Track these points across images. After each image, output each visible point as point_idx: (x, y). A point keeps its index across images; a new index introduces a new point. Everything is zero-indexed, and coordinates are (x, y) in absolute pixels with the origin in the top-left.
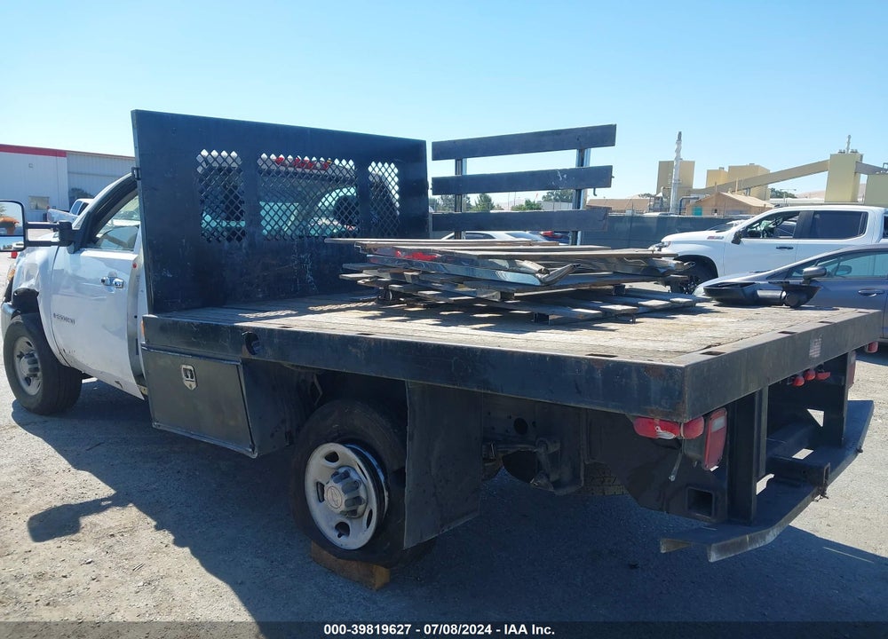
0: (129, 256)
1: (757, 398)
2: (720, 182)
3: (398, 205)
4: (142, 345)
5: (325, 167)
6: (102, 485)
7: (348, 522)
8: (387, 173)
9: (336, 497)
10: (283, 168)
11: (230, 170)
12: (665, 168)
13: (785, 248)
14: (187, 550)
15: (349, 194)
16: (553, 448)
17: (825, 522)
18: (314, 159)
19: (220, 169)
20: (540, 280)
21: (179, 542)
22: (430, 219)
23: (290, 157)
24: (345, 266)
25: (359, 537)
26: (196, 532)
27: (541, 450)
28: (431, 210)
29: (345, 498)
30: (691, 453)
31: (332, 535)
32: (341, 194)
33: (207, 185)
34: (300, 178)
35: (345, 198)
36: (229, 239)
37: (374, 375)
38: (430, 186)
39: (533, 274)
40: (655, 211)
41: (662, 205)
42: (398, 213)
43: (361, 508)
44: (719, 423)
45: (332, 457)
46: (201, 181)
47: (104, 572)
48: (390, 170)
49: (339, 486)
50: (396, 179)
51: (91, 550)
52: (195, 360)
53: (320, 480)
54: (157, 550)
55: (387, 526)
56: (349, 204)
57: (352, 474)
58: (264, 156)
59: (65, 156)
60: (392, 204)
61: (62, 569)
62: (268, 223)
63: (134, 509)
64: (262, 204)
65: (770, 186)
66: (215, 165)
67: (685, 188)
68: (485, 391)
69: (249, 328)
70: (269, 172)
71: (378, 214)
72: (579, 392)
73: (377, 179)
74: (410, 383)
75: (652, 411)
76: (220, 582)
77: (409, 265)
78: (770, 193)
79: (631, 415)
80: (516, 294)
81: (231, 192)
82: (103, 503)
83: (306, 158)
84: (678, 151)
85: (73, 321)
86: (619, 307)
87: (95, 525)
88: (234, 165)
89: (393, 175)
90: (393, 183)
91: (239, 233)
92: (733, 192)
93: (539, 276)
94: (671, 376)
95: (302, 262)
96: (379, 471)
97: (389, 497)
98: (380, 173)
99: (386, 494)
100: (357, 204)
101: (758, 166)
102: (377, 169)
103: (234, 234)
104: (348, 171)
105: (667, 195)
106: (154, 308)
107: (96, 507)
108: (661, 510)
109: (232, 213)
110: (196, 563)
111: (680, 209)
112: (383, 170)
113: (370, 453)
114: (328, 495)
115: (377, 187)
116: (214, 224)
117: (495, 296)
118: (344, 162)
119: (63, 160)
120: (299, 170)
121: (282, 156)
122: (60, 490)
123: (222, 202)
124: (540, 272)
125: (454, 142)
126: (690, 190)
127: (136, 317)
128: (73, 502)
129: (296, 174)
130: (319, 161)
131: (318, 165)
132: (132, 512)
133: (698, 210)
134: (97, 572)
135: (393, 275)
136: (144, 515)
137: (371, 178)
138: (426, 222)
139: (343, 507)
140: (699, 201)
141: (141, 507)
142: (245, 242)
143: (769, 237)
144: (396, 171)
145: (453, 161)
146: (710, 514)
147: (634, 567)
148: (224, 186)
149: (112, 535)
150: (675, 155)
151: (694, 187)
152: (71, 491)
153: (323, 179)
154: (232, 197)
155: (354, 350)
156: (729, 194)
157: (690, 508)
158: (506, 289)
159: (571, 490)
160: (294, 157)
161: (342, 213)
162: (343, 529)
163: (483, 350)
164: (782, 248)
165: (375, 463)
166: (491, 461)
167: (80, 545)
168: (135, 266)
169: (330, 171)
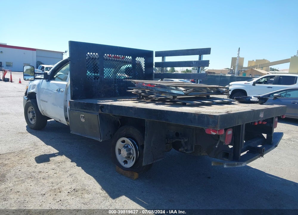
0: (65, 83)
1: (241, 126)
2: (253, 65)
3: (144, 70)
4: (69, 109)
5: (123, 58)
6: (55, 150)
7: (127, 160)
8: (141, 60)
9: (124, 153)
10: (111, 58)
11: (95, 58)
12: (234, 60)
13: (270, 87)
14: (80, 168)
15: (130, 66)
16: (186, 140)
17: (269, 169)
18: (120, 56)
19: (93, 58)
20: (184, 93)
21: (78, 165)
22: (154, 75)
23: (113, 55)
24: (129, 88)
25: (130, 164)
26: (83, 163)
27: (182, 140)
28: (154, 72)
29: (127, 153)
30: (222, 140)
31: (123, 164)
32: (127, 66)
33: (89, 63)
34: (116, 61)
35: (129, 68)
36: (95, 79)
37: (136, 118)
38: (154, 65)
39: (182, 91)
40: (230, 74)
41: (232, 72)
42: (144, 73)
43: (131, 156)
44: (230, 132)
45: (123, 142)
46: (87, 61)
47: (58, 172)
48: (142, 60)
49: (125, 149)
50: (144, 62)
51: (54, 166)
52: (85, 113)
53: (120, 148)
54: (72, 167)
55: (138, 161)
56: (130, 70)
57: (129, 146)
58: (105, 55)
59: (35, 51)
60: (143, 70)
61: (46, 170)
62: (106, 75)
63: (65, 156)
64: (104, 69)
65: (270, 67)
66: (91, 57)
67: (240, 66)
68: (167, 122)
69: (101, 104)
70: (107, 59)
71: (138, 73)
72: (191, 122)
73: (138, 62)
74: (146, 120)
75: (210, 127)
76: (90, 176)
77: (147, 88)
78: (270, 69)
79: (204, 128)
80: (177, 97)
81: (96, 65)
82: (56, 154)
83: (118, 56)
84: (238, 54)
85: (47, 102)
86: (207, 102)
87: (54, 160)
88: (97, 57)
89: (143, 61)
90: (143, 64)
91: (97, 77)
92: (257, 68)
93: (184, 92)
94: (215, 118)
95: (115, 86)
96: (136, 145)
97: (139, 153)
98: (139, 61)
99: (138, 152)
100: (132, 70)
101: (266, 60)
102: (138, 59)
103: (96, 77)
104: (130, 60)
105: (234, 69)
106: (72, 98)
107: (54, 155)
108: (215, 158)
109: (96, 71)
110: (83, 171)
111: (239, 74)
112: (140, 59)
113: (134, 140)
114: (122, 152)
115: (138, 64)
116: (90, 74)
117: (171, 97)
118: (129, 57)
119: (35, 52)
120: (115, 59)
121: (111, 55)
122: (43, 150)
123: (93, 68)
124: (184, 90)
125: (162, 51)
126: (242, 68)
127: (66, 101)
128: (47, 154)
129: (114, 60)
130: (121, 56)
131: (121, 58)
132: (64, 157)
133: (244, 74)
134: (56, 172)
135: (142, 91)
136: (67, 158)
137: (136, 62)
138: (152, 75)
139: (126, 156)
140: (245, 71)
141: (66, 156)
142: (99, 80)
143: (265, 84)
144: (144, 60)
145: (161, 57)
146: (228, 159)
147: (209, 178)
148: (94, 63)
149: (59, 163)
150: (237, 55)
151: (244, 66)
152: (46, 151)
153: (122, 62)
154: (96, 67)
155: (131, 111)
156: (255, 69)
157: (223, 157)
158: (175, 95)
159: (190, 152)
160: (114, 55)
161: (127, 72)
162: (126, 162)
163: (167, 111)
164: (269, 87)
165: (135, 144)
166: (169, 144)
167: (50, 165)
168: (66, 86)
169: (124, 60)
